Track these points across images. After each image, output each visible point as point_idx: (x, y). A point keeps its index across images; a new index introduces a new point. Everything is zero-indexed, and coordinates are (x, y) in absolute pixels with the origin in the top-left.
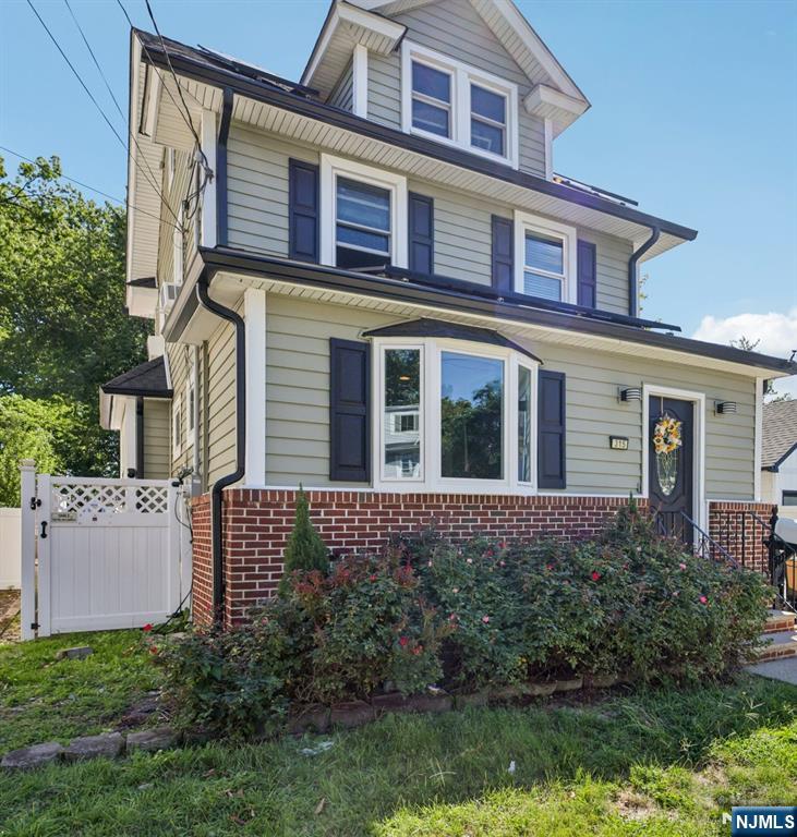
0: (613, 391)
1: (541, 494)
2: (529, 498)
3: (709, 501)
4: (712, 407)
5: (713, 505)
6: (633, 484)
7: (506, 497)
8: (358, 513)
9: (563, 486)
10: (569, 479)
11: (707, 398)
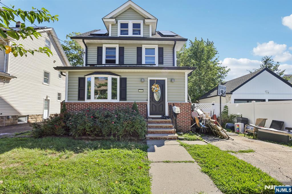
0: (140, 80)
1: (121, 102)
2: (115, 103)
3: (168, 102)
4: (170, 80)
5: (169, 103)
6: (146, 99)
7: (110, 103)
8: (77, 106)
9: (126, 100)
10: (127, 99)
11: (168, 79)
